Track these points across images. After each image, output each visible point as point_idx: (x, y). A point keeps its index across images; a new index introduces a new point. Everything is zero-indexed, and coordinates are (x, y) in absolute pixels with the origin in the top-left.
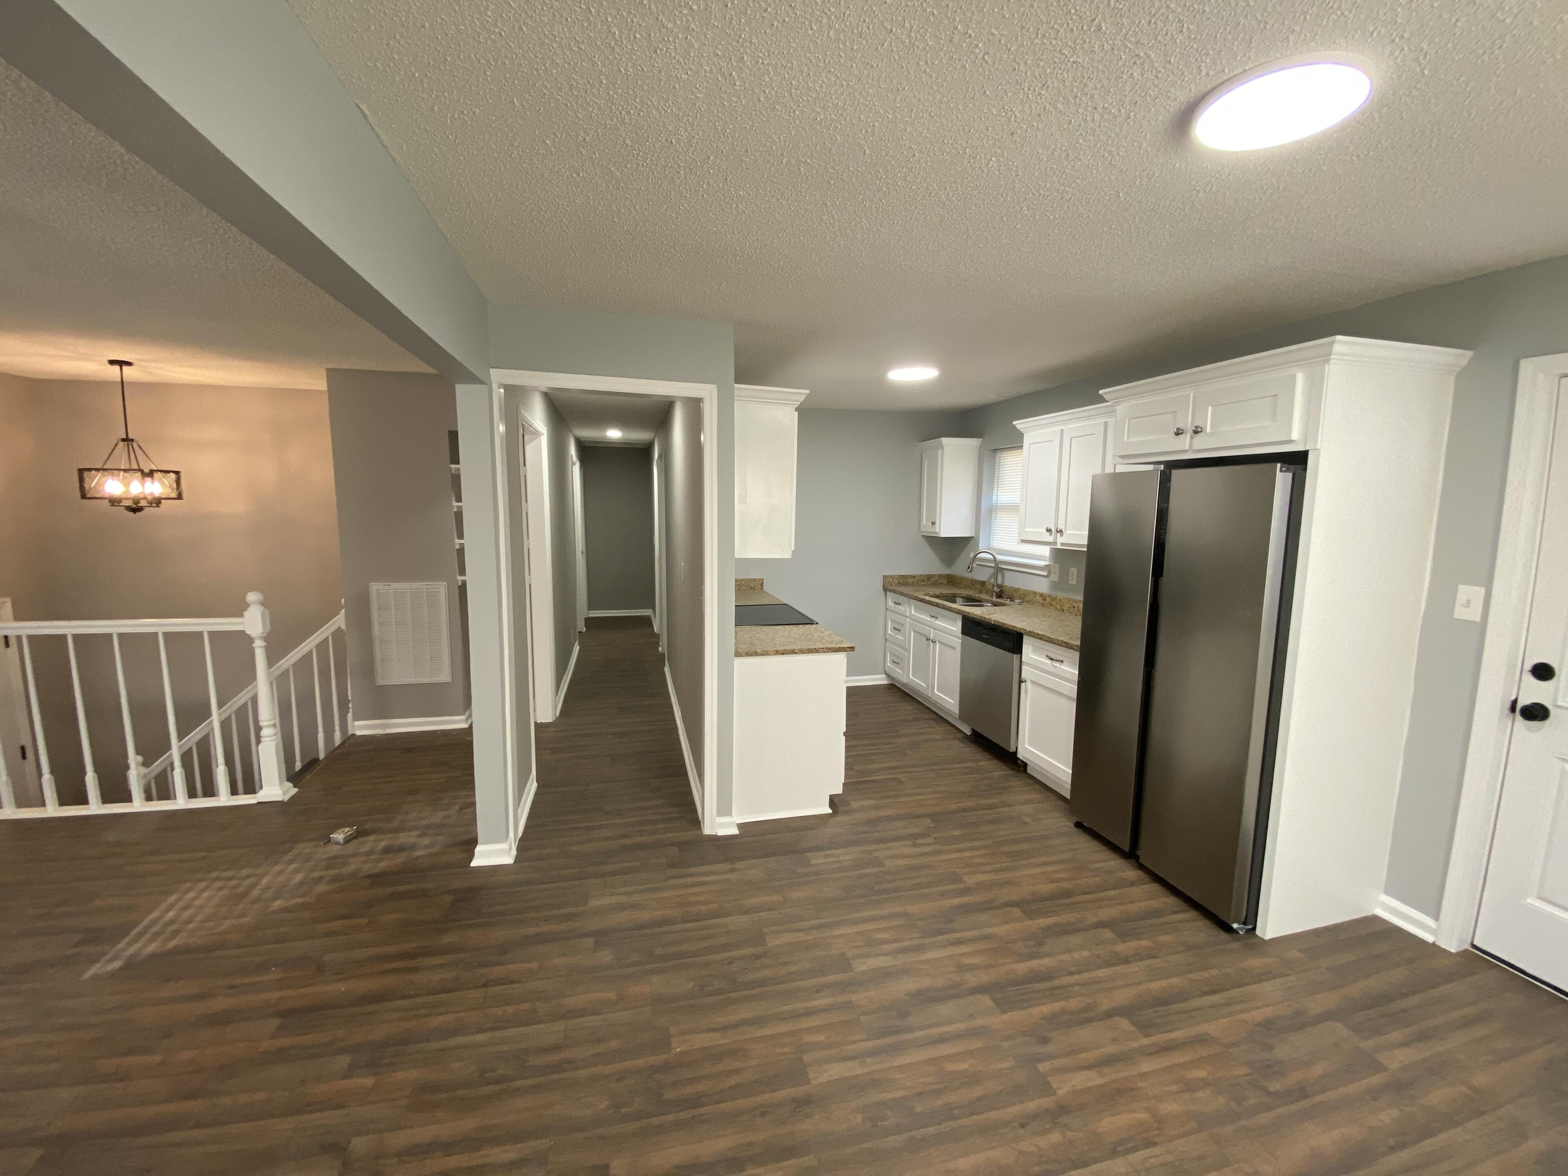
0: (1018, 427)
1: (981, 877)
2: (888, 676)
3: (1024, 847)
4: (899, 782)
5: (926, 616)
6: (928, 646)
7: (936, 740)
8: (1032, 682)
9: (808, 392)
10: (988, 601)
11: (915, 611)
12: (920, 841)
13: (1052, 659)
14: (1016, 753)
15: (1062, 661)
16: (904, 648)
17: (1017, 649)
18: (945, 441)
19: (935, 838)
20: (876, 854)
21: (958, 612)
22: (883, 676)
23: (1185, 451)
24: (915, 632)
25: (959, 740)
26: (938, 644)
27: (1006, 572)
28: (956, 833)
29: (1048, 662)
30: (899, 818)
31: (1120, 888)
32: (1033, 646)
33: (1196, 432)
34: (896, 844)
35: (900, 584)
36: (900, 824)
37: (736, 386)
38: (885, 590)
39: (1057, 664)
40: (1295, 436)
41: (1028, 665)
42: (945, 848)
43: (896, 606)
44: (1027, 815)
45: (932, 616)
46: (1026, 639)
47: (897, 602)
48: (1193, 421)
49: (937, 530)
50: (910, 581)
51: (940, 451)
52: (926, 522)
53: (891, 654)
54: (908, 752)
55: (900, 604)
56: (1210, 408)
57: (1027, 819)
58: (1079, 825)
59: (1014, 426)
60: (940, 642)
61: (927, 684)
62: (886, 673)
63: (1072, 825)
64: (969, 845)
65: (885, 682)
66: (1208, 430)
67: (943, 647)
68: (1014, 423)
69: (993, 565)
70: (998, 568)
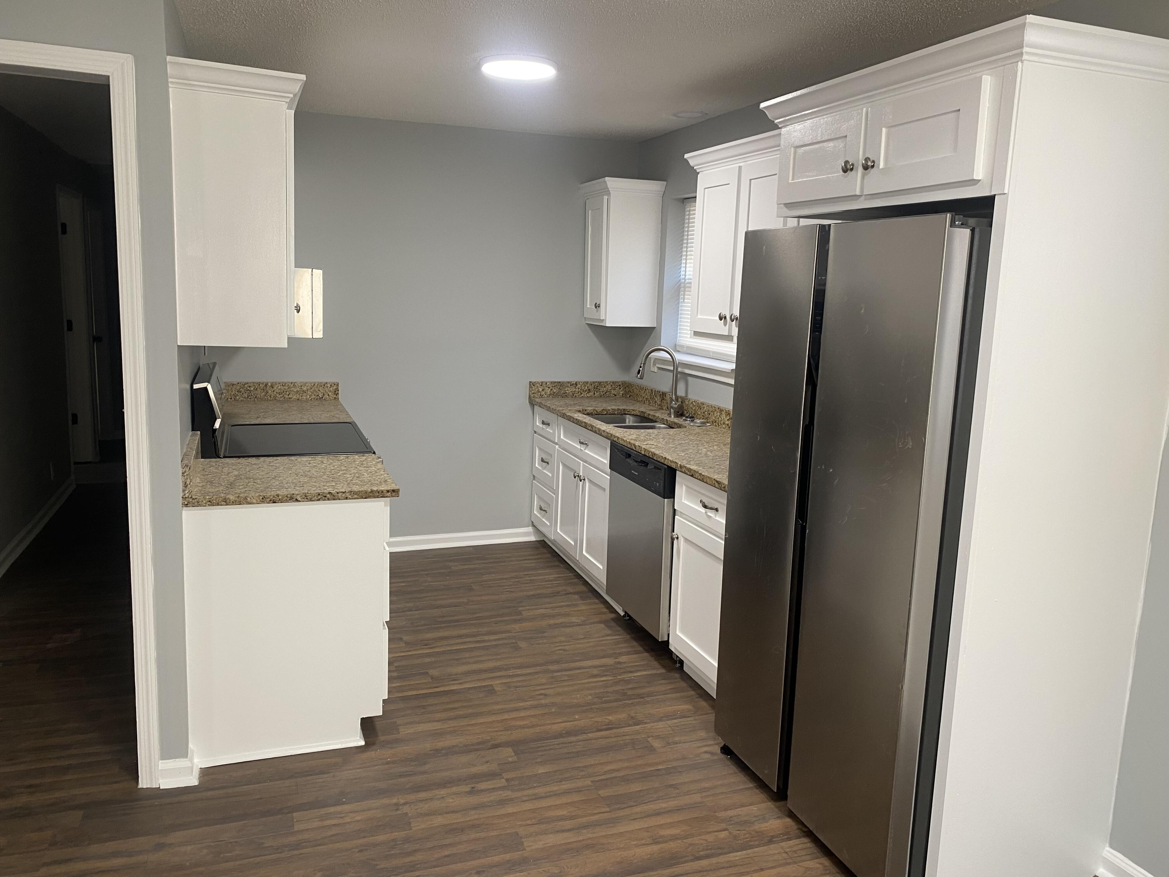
0: (692, 163)
1: (551, 840)
2: (537, 531)
3: (636, 787)
4: (490, 691)
5: (574, 442)
6: (577, 486)
7: (571, 625)
8: (686, 540)
9: (303, 77)
10: (663, 421)
11: (565, 436)
12: (483, 786)
13: (705, 507)
14: (667, 642)
15: (717, 510)
16: (551, 489)
17: (669, 492)
18: (611, 182)
19: (507, 780)
20: (406, 809)
21: (608, 436)
22: (530, 529)
23: (855, 197)
24: (564, 465)
25: (605, 622)
26: (587, 484)
27: (690, 379)
28: (541, 770)
29: (703, 510)
30: (466, 749)
31: (751, 847)
32: (687, 486)
33: (866, 168)
34: (443, 792)
35: (554, 395)
36: (463, 759)
37: (169, 58)
38: (532, 403)
39: (711, 513)
40: (979, 174)
41: (682, 515)
42: (519, 794)
43: (544, 427)
44: (658, 737)
45: (581, 443)
46: (680, 477)
47: (545, 420)
48: (864, 152)
49: (602, 317)
50: (569, 390)
51: (606, 197)
52: (591, 304)
53: (539, 498)
54: (523, 644)
55: (549, 424)
56: (884, 130)
57: (656, 744)
58: (726, 750)
59: (686, 161)
60: (590, 481)
61: (576, 543)
62: (533, 526)
63: (717, 749)
64: (555, 788)
65: (533, 538)
66: (882, 166)
67: (593, 487)
68: (686, 156)
69: (672, 368)
70: (678, 373)
